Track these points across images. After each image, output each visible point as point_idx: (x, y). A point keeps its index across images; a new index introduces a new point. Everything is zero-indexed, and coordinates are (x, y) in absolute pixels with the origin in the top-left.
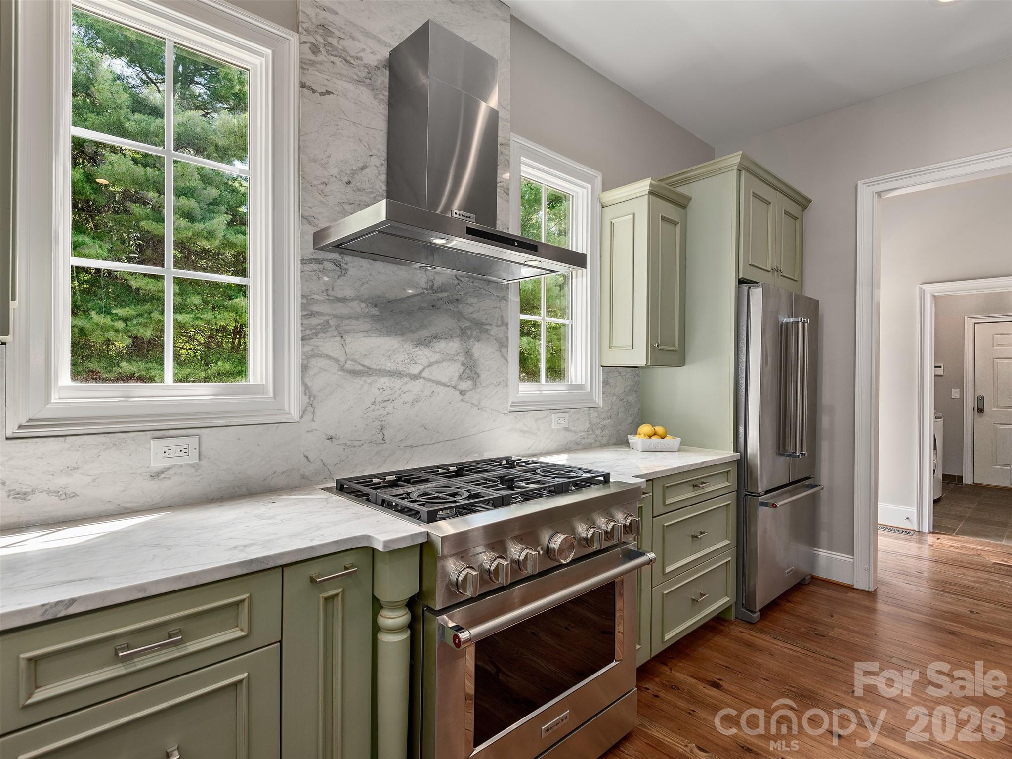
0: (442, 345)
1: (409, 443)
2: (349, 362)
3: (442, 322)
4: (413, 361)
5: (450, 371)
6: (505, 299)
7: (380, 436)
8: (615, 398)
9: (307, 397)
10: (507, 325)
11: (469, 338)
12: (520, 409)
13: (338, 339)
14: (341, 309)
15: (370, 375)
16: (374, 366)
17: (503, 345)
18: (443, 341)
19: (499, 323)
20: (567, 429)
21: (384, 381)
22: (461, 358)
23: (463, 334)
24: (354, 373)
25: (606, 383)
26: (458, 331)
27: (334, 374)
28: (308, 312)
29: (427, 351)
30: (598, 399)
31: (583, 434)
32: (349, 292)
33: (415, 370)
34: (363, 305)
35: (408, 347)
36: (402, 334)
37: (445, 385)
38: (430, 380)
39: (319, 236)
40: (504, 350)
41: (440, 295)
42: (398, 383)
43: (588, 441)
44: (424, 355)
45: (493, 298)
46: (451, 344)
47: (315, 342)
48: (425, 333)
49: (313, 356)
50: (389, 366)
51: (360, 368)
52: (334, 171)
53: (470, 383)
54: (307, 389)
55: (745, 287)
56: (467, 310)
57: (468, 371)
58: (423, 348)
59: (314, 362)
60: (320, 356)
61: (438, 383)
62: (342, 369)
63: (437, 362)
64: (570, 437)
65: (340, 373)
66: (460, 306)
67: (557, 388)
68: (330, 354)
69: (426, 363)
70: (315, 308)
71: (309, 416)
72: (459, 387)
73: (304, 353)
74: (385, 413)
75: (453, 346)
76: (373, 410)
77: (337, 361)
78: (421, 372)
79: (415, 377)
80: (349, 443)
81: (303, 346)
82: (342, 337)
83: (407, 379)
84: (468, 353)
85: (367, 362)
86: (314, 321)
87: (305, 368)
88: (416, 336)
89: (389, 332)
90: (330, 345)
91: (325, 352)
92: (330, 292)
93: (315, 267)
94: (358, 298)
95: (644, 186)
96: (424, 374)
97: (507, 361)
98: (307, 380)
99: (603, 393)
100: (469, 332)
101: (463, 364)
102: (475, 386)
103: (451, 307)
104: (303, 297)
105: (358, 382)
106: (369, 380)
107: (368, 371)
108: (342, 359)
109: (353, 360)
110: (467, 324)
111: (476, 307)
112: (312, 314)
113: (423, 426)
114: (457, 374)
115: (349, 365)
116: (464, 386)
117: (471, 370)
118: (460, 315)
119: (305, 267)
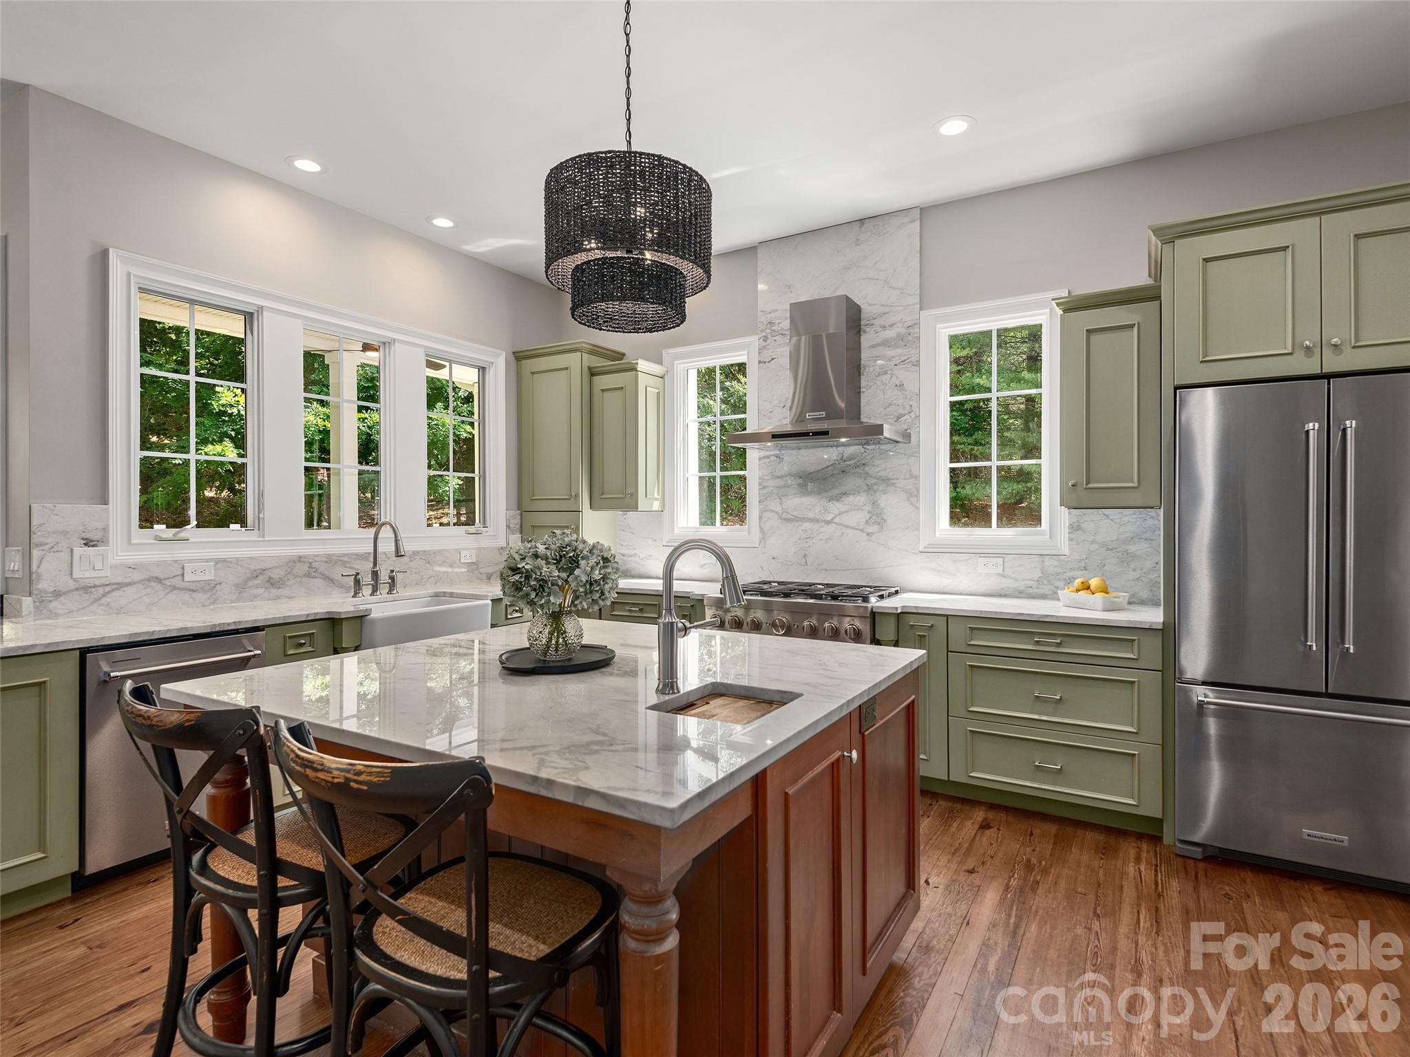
0: (851, 499)
1: (824, 567)
2: (784, 514)
3: (850, 482)
4: (826, 511)
5: (858, 518)
6: (914, 455)
7: (804, 560)
8: (1095, 546)
9: (761, 534)
10: (917, 478)
11: (875, 492)
12: (936, 550)
13: (778, 500)
14: (780, 482)
15: (797, 521)
16: (800, 516)
17: (912, 494)
18: (851, 496)
19: (908, 476)
20: (1001, 576)
21: (807, 525)
22: (868, 507)
23: (869, 488)
24: (787, 520)
25: (1075, 527)
26: (865, 488)
27: (776, 521)
28: (762, 487)
29: (837, 504)
30: (1063, 546)
31: (1029, 583)
32: (784, 472)
33: (829, 517)
34: (793, 478)
35: (824, 502)
36: (819, 494)
37: (853, 528)
38: (841, 525)
40: (913, 499)
41: (848, 463)
42: (816, 526)
43: (1038, 591)
44: (835, 507)
45: (901, 456)
46: (859, 498)
47: (767, 503)
48: (836, 491)
49: (765, 511)
50: (811, 515)
51: (790, 517)
52: (776, 403)
53: (876, 527)
54: (761, 529)
56: (871, 470)
57: (874, 517)
58: (834, 502)
59: (766, 515)
60: (768, 511)
61: (847, 527)
62: (780, 518)
63: (846, 512)
64: (1006, 584)
65: (780, 520)
66: (867, 469)
68: (774, 509)
69: (837, 512)
70: (765, 484)
71: (762, 545)
72: (867, 530)
73: (760, 510)
74: (807, 545)
75: (861, 499)
76: (799, 544)
77: (777, 513)
78: (833, 519)
79: (828, 522)
80: (784, 562)
81: (759, 506)
82: (781, 499)
83: (823, 524)
84: (874, 503)
85: (795, 514)
86: (765, 491)
87: (761, 518)
88: (830, 494)
90: (774, 504)
91: (771, 508)
92: (774, 474)
93: (765, 460)
94: (789, 475)
96: (835, 521)
97: (918, 508)
98: (762, 525)
99: (1071, 540)
100: (875, 487)
101: (869, 512)
102: (882, 528)
103: (858, 470)
104: (760, 478)
105: (790, 526)
106: (797, 524)
107: (795, 519)
108: (780, 512)
109: (787, 512)
110: (874, 481)
111: (881, 467)
112: (764, 488)
113: (835, 556)
114: (864, 520)
115: (784, 516)
116: (870, 529)
117: (877, 517)
118: (867, 475)
119: (761, 462)
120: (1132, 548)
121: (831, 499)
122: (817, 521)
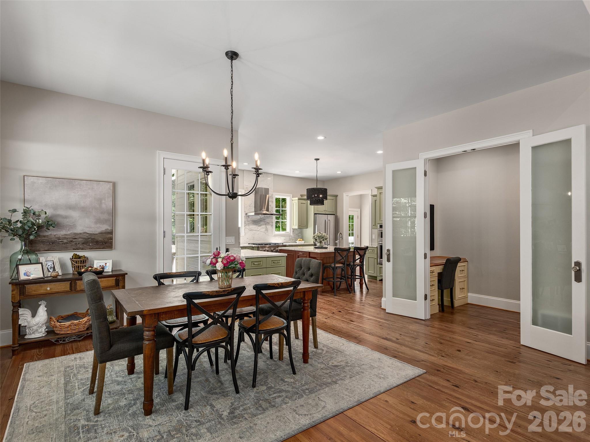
0: (262, 226)
1: (257, 240)
2: (250, 229)
3: (262, 223)
5: (264, 230)
6: (272, 218)
7: (254, 239)
8: (295, 234)
12: (276, 236)
14: (249, 222)
17: (272, 226)
19: (272, 222)
20: (285, 240)
21: (254, 231)
23: (265, 224)
25: (293, 232)
28: (245, 223)
30: (292, 234)
31: (288, 240)
32: (250, 220)
33: (258, 230)
34: (251, 222)
35: (257, 227)
39: (246, 214)
41: (261, 220)
42: (256, 231)
43: (289, 242)
44: (259, 228)
47: (246, 226)
48: (259, 225)
50: (255, 229)
52: (248, 205)
53: (266, 232)
54: (245, 232)
55: (315, 215)
59: (246, 229)
61: (262, 232)
63: (261, 229)
66: (265, 220)
67: (284, 232)
70: (246, 222)
75: (264, 226)
76: (253, 235)
77: (248, 229)
79: (259, 231)
80: (250, 239)
82: (249, 226)
84: (266, 227)
87: (245, 230)
89: (255, 225)
90: (247, 227)
92: (248, 220)
93: (246, 218)
95: (297, 198)
97: (273, 228)
103: (263, 221)
104: (244, 221)
106: (252, 231)
107: (252, 230)
111: (268, 220)
112: (246, 223)
113: (259, 238)
116: (265, 232)
117: (267, 230)
118: (265, 222)
119: (244, 218)
120: (299, 234)
121: (259, 226)
122: (256, 230)
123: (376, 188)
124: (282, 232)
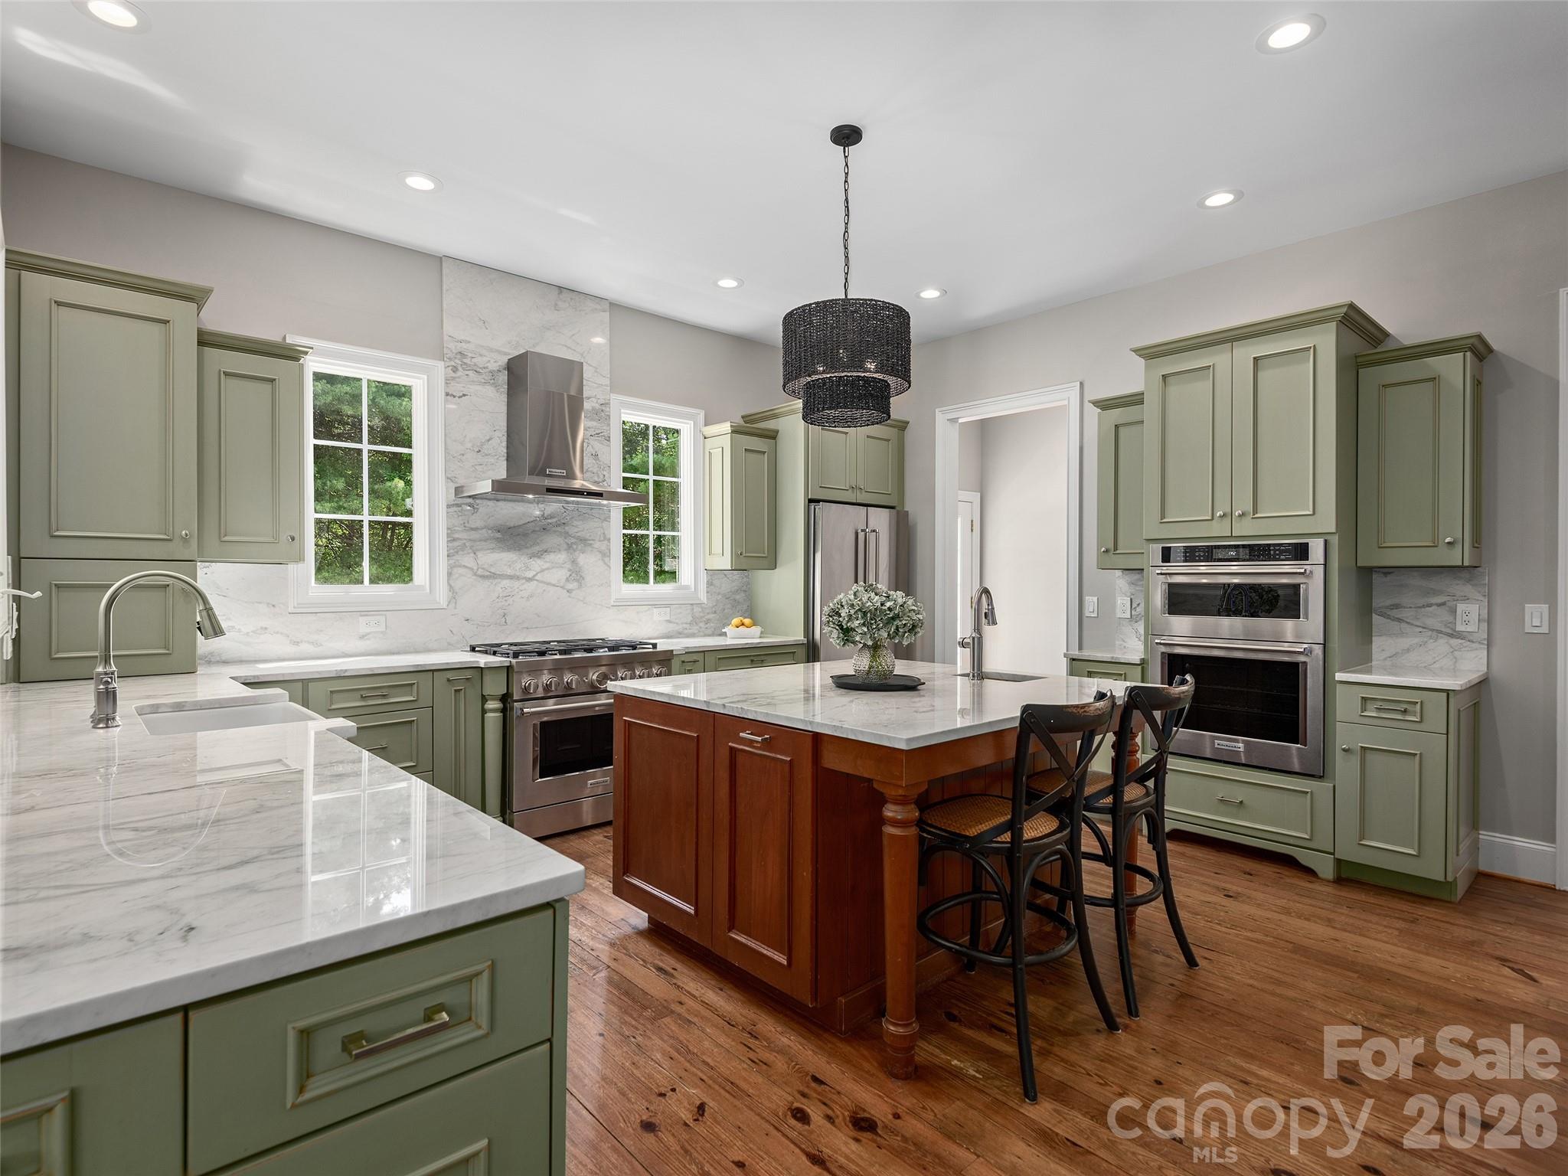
0: (552, 557)
1: (525, 625)
2: (480, 570)
3: (552, 540)
4: (528, 568)
5: (559, 575)
6: (607, 519)
7: (503, 620)
8: (720, 597)
9: (451, 593)
10: (609, 540)
11: (575, 551)
12: (622, 605)
13: (472, 555)
14: (475, 535)
15: (495, 578)
16: (498, 573)
17: (605, 555)
18: (552, 554)
19: (602, 539)
20: (669, 621)
21: (506, 583)
22: (568, 565)
23: (570, 548)
24: (483, 577)
25: (710, 584)
26: (565, 546)
27: (469, 578)
28: (451, 539)
29: (539, 561)
30: (703, 597)
31: (685, 626)
32: (479, 524)
33: (530, 574)
34: (490, 532)
35: (524, 559)
36: (519, 550)
37: (554, 585)
38: (542, 582)
39: (458, 491)
40: (606, 559)
41: (549, 521)
42: (516, 584)
43: (690, 631)
44: (537, 564)
45: (596, 520)
46: (559, 556)
47: (457, 557)
48: (537, 548)
49: (454, 567)
50: (509, 572)
51: (488, 573)
52: (469, 445)
53: (576, 584)
54: (451, 587)
55: (812, 506)
56: (572, 531)
57: (573, 575)
58: (536, 559)
59: (455, 570)
60: (460, 566)
61: (548, 584)
62: (475, 574)
63: (548, 569)
64: (672, 627)
65: (474, 577)
66: (566, 528)
67: (666, 588)
68: (466, 564)
69: (538, 569)
70: (456, 536)
71: (452, 605)
72: (566, 587)
73: (449, 565)
74: (507, 604)
75: (562, 557)
76: (498, 602)
77: (472, 569)
78: (534, 576)
79: (529, 580)
80: (480, 624)
81: (448, 560)
82: (475, 553)
83: (524, 581)
84: (574, 562)
85: (493, 570)
86: (456, 544)
87: (450, 574)
88: (530, 551)
89: (509, 549)
90: (468, 560)
91: (463, 564)
92: (466, 525)
93: (455, 509)
94: (485, 527)
95: (726, 427)
96: (536, 578)
97: (610, 568)
98: (451, 582)
99: (707, 592)
100: (575, 547)
101: (570, 570)
102: (580, 586)
103: (559, 529)
104: (448, 529)
105: (487, 583)
106: (495, 582)
107: (493, 576)
108: (475, 568)
109: (483, 569)
110: (573, 540)
111: (580, 528)
112: (454, 540)
113: (536, 614)
114: (565, 578)
115: (480, 572)
116: (570, 586)
117: (577, 574)
118: (567, 535)
119: (450, 510)
120: (738, 597)
121: (533, 556)
122: (518, 578)
123: (1135, 351)
124: (653, 588)
